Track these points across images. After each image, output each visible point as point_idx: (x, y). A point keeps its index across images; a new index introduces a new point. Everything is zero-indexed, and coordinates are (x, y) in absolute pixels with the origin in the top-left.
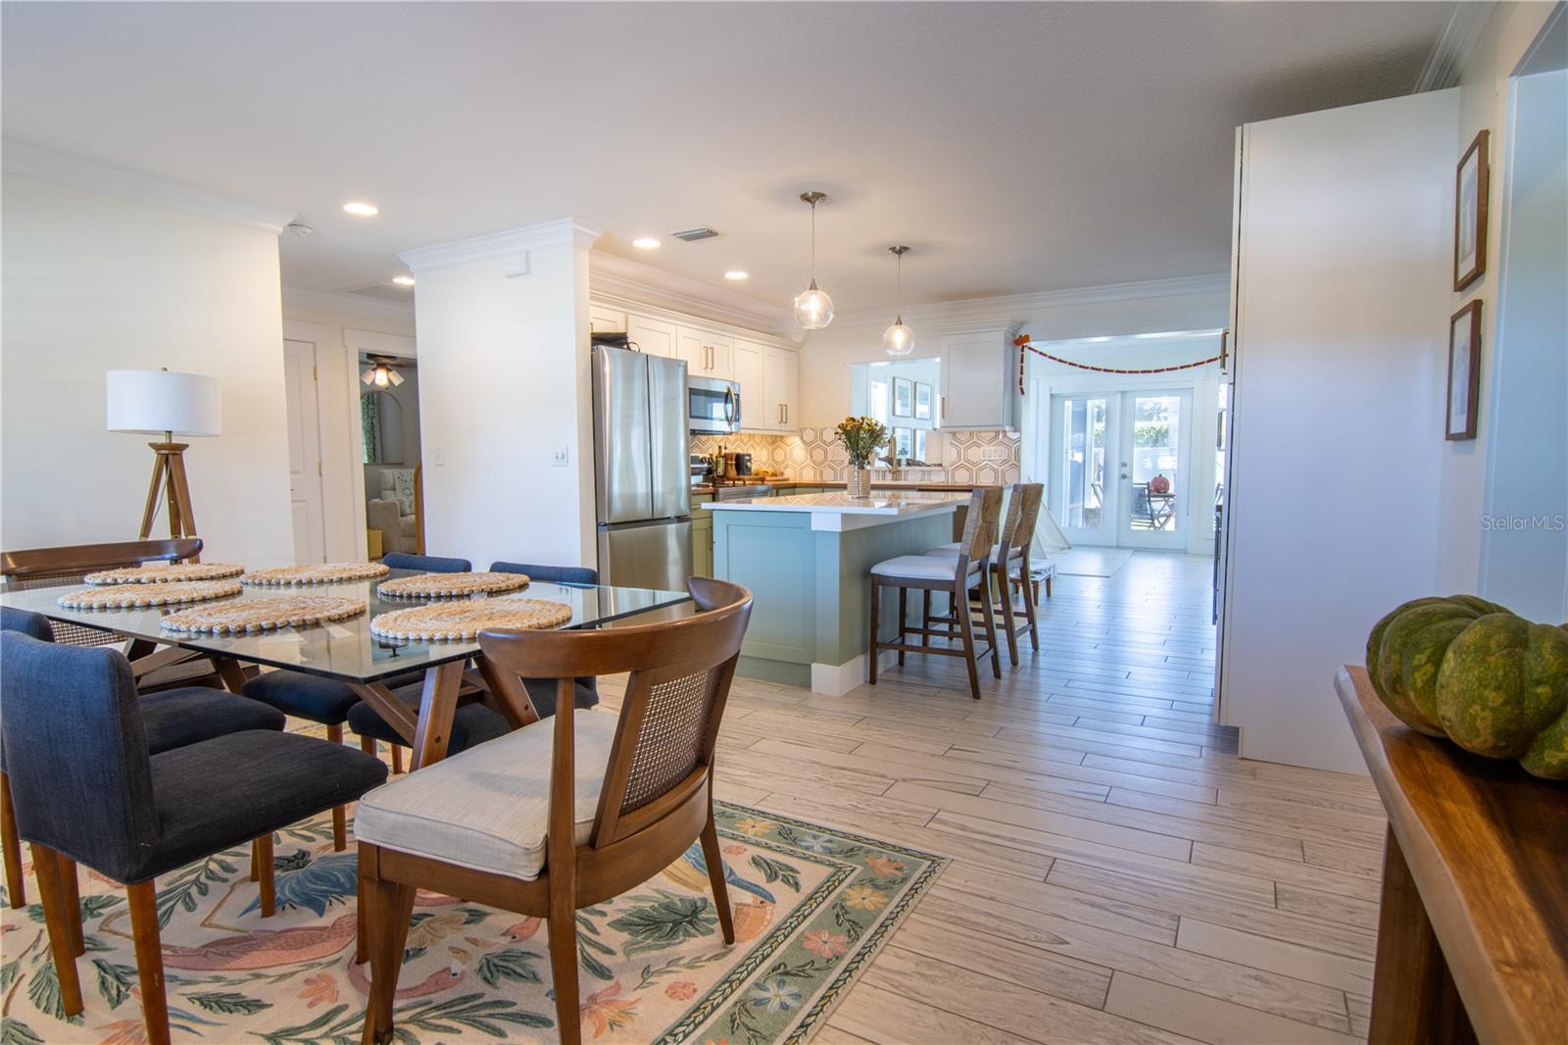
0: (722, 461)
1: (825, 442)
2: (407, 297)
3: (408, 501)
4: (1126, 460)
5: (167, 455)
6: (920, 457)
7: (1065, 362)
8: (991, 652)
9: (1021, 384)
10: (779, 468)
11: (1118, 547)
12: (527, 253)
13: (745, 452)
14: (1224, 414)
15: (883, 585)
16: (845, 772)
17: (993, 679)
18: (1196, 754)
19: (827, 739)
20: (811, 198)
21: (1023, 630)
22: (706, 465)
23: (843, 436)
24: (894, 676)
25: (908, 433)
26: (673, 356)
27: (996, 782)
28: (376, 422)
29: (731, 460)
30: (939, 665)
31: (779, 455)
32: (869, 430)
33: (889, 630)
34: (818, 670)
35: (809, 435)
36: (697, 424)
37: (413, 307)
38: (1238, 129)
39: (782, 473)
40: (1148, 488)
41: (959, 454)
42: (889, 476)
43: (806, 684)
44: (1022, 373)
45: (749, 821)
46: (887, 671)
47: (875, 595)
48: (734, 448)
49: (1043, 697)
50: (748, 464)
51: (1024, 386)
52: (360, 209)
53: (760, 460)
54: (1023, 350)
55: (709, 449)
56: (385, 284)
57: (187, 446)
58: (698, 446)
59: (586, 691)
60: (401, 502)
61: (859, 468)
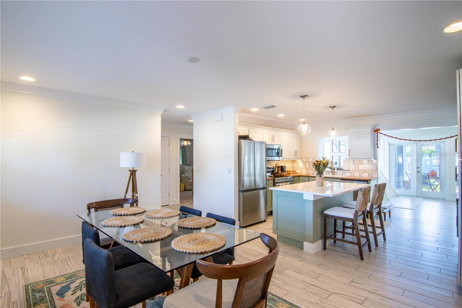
0: (277, 168)
1: (309, 162)
2: (192, 124)
3: (191, 175)
4: (419, 166)
5: (132, 173)
6: (342, 166)
7: (394, 137)
8: (368, 243)
9: (377, 144)
10: (295, 169)
11: (417, 196)
12: (222, 115)
13: (284, 165)
14: (458, 168)
15: (328, 217)
16: (314, 287)
17: (368, 252)
18: (451, 296)
19: (308, 271)
20: (303, 97)
21: (380, 234)
22: (272, 170)
23: (314, 166)
24: (332, 247)
25: (338, 157)
26: (262, 141)
27: (369, 299)
28: (184, 153)
29: (280, 168)
30: (348, 238)
31: (295, 165)
32: (323, 165)
33: (330, 230)
34: (306, 244)
35: (304, 160)
36: (269, 158)
37: (193, 126)
38: (457, 71)
39: (296, 171)
40: (428, 175)
41: (355, 167)
42: (331, 173)
43: (302, 248)
44: (377, 141)
45: (281, 303)
46: (330, 245)
47: (325, 220)
48: (280, 164)
49: (388, 262)
50: (285, 169)
51: (378, 145)
52: (180, 107)
53: (288, 167)
54: (377, 134)
55: (273, 165)
56: (186, 121)
57: (137, 170)
58: (269, 164)
59: (231, 256)
60: (189, 176)
61: (320, 177)
